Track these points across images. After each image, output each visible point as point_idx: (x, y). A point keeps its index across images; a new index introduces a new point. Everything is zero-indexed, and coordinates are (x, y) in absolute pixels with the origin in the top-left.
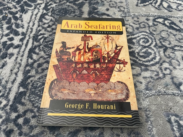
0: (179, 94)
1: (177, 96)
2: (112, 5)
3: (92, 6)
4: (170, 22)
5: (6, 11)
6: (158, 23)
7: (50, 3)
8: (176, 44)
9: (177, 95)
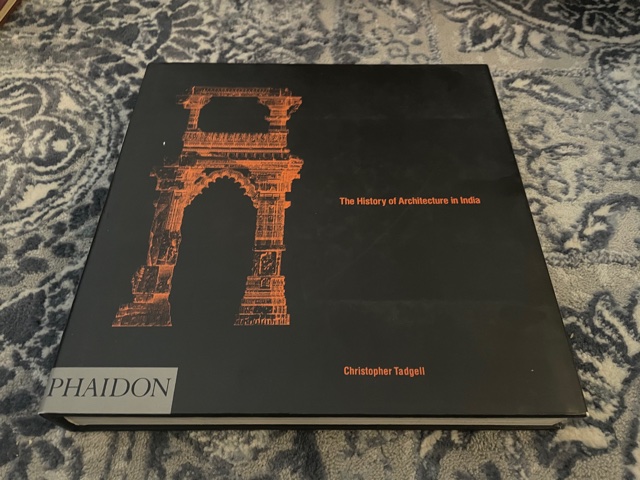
0: (561, 260)
1: (558, 265)
2: (394, 52)
3: (342, 52)
4: (547, 87)
5: (124, 78)
6: (516, 93)
7: (231, 54)
8: (562, 142)
9: (556, 262)
